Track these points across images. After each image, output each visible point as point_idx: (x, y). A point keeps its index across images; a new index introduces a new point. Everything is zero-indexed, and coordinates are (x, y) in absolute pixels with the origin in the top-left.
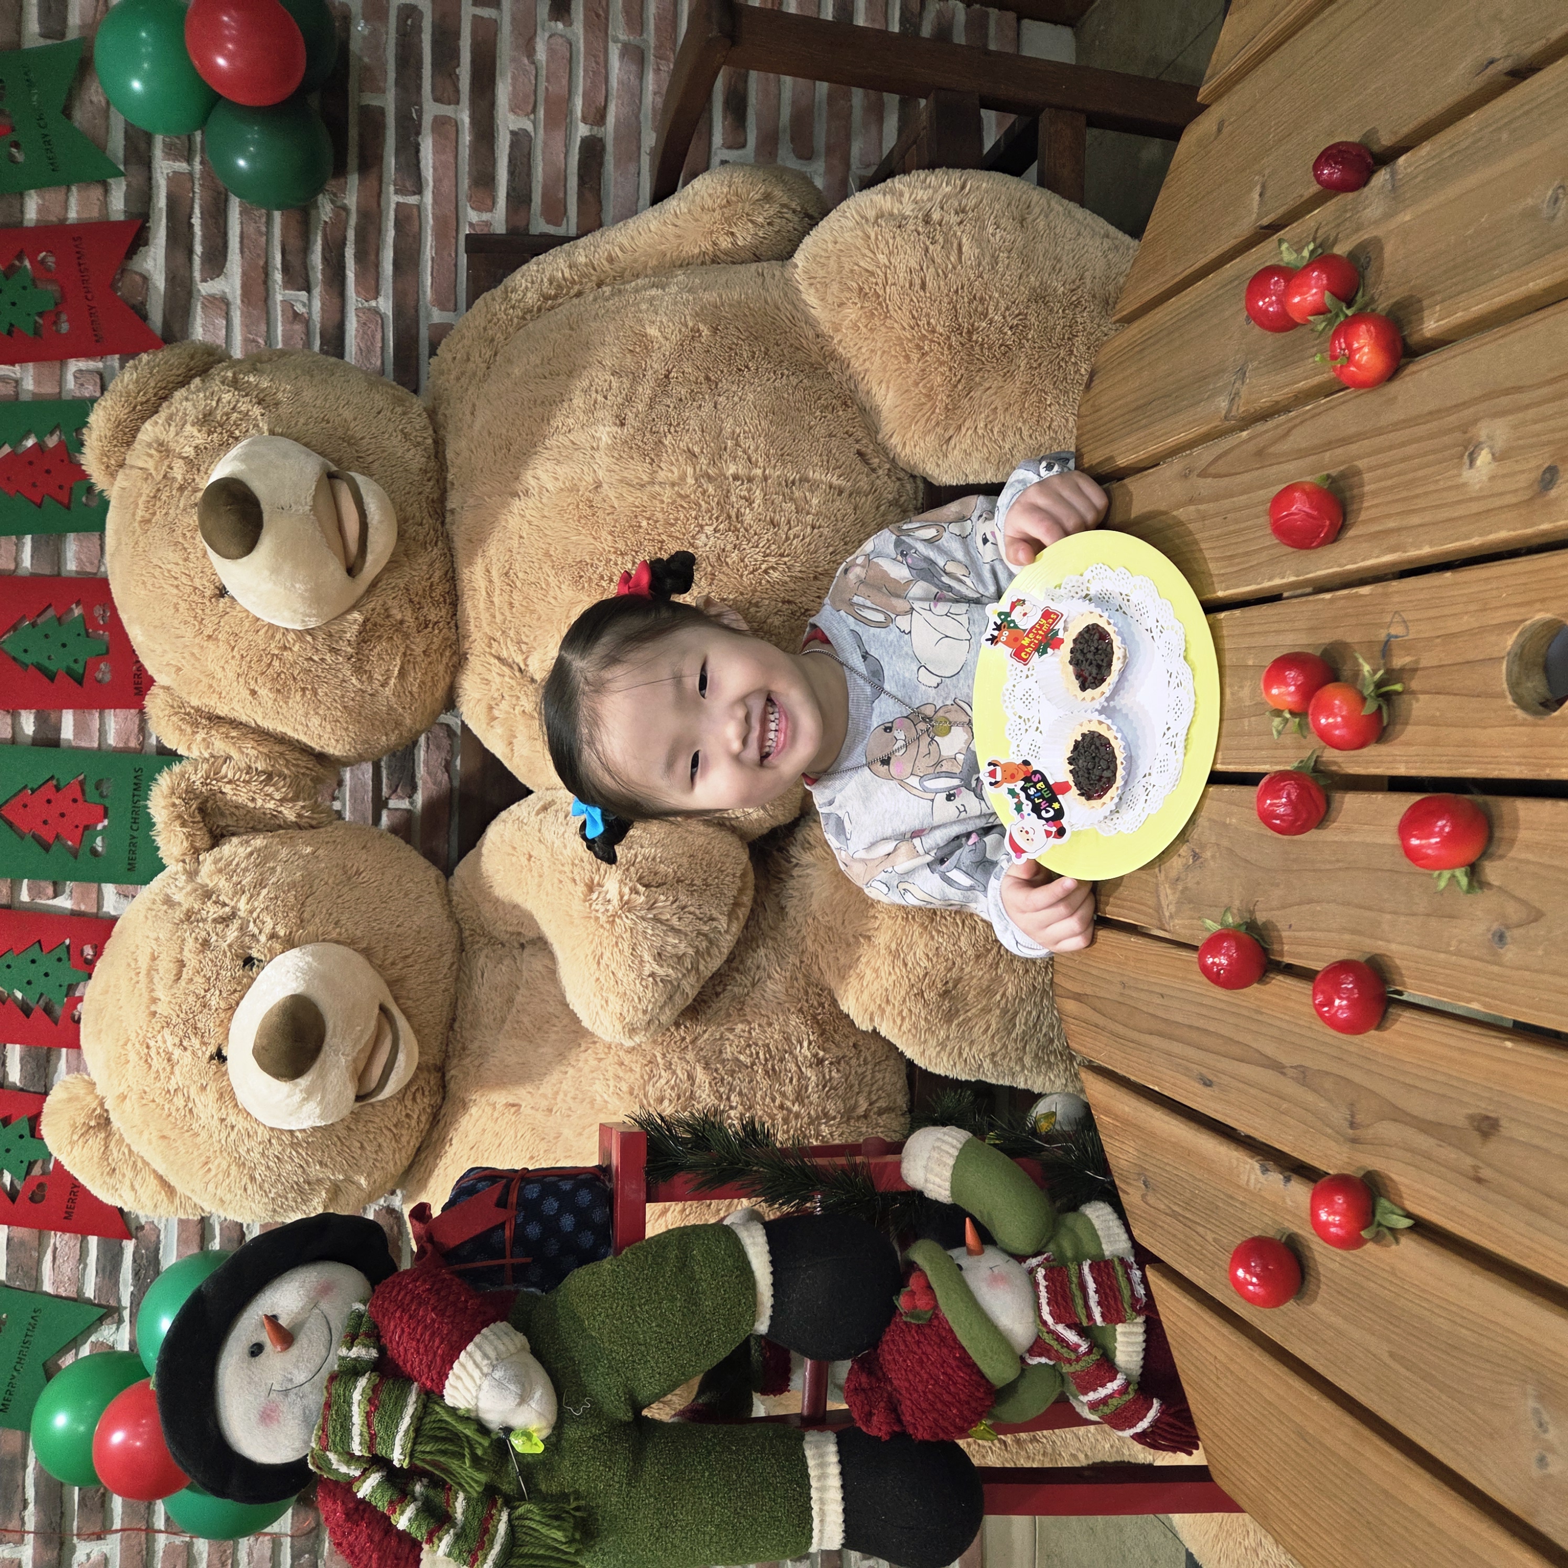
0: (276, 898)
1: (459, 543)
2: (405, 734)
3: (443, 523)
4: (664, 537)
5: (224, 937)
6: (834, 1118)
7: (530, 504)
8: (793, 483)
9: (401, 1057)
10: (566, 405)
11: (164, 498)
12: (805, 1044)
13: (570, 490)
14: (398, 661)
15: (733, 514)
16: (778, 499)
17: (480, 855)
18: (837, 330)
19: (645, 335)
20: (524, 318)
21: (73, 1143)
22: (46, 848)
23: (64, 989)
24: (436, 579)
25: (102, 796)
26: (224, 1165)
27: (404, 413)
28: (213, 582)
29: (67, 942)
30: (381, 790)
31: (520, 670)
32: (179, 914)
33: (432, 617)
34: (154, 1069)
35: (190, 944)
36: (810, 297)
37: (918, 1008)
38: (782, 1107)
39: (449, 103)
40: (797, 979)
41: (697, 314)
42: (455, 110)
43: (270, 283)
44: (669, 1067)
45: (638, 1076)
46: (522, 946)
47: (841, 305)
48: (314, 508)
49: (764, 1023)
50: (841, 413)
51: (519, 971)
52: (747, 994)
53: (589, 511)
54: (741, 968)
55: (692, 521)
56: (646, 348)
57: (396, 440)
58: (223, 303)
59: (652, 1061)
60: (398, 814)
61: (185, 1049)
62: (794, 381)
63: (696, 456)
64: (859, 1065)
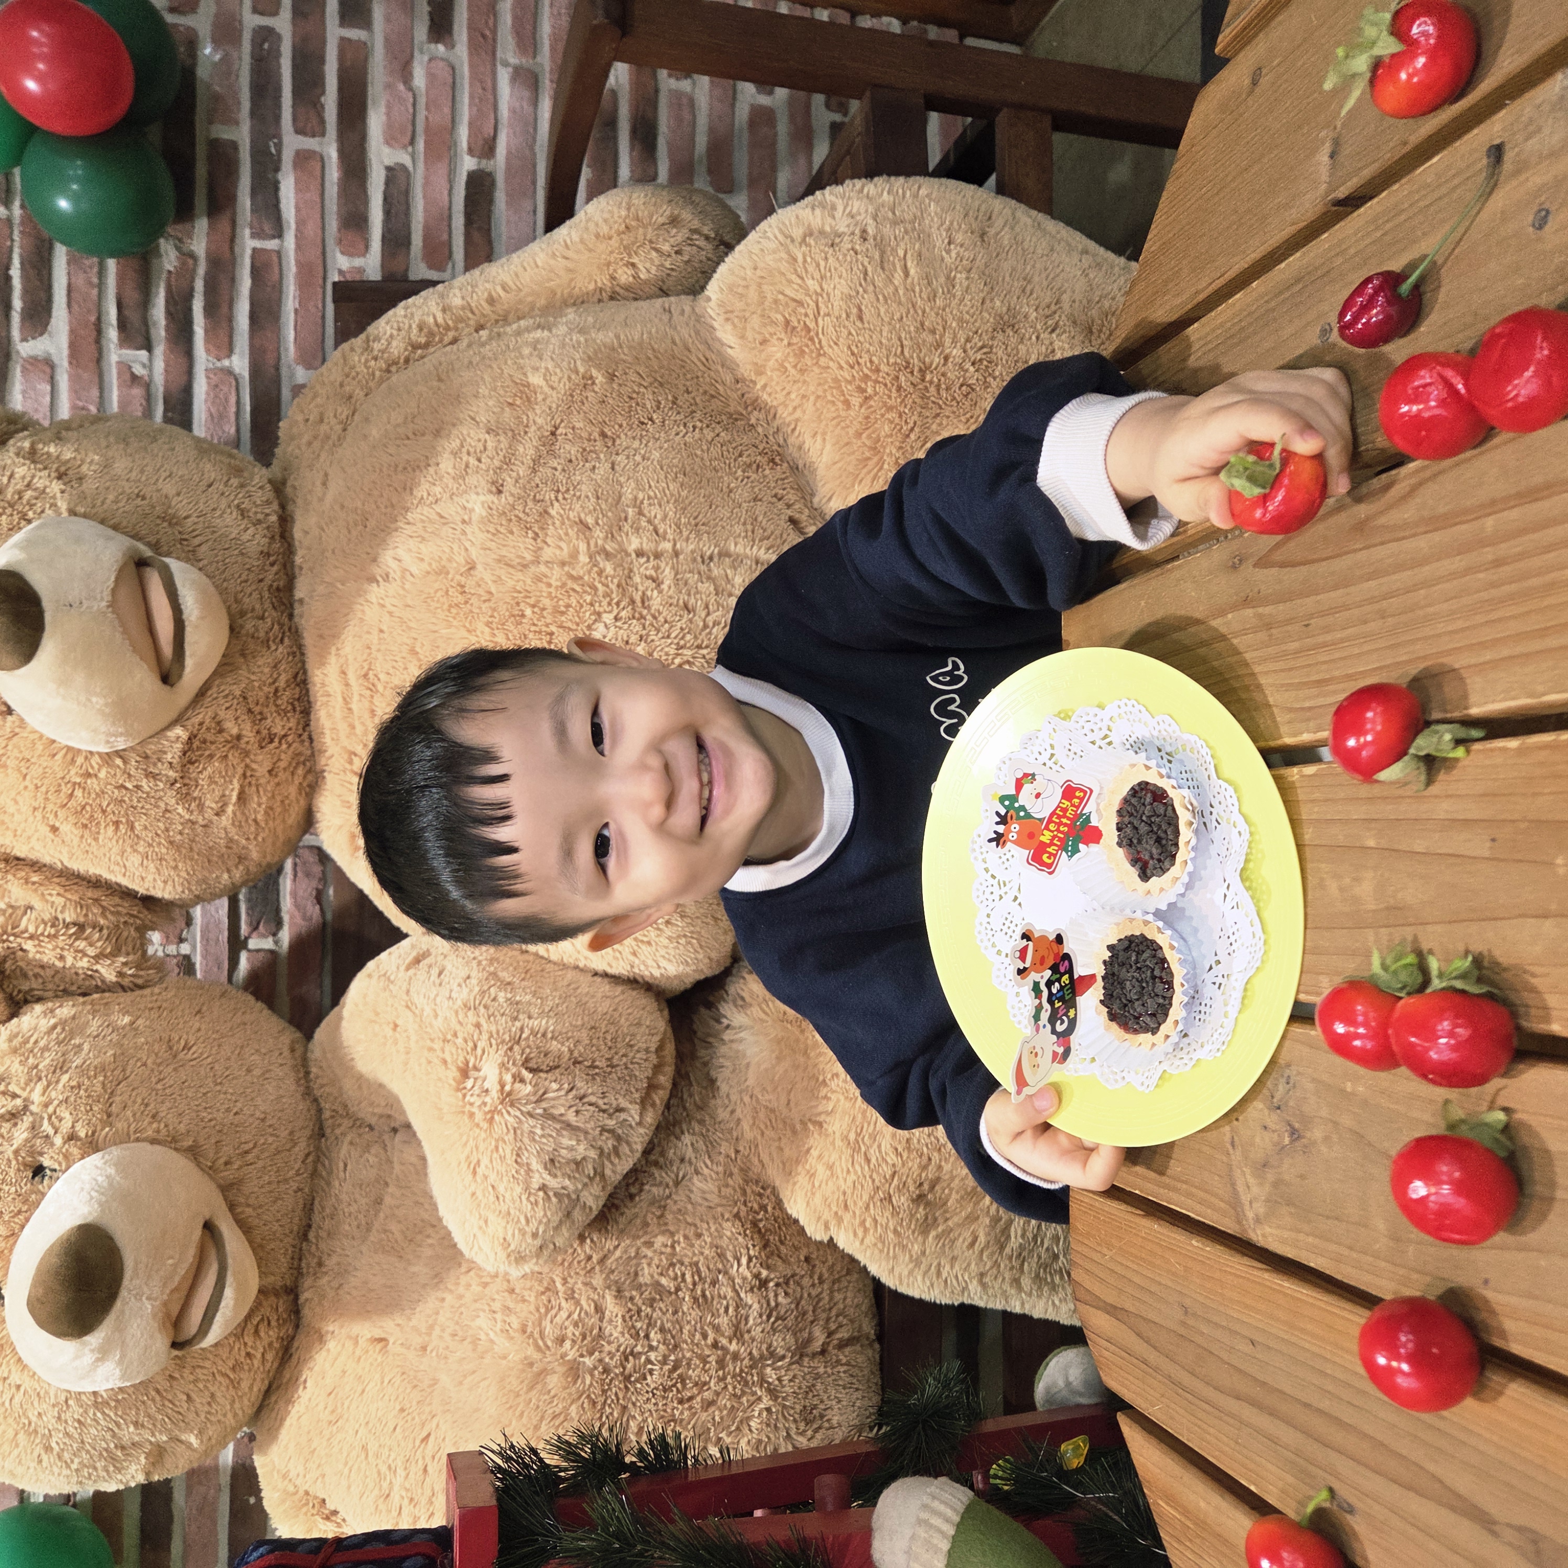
0: (79, 1086)
1: (309, 639)
2: (253, 869)
3: (291, 616)
4: (553, 628)
5: (10, 1140)
6: (783, 1358)
7: (391, 591)
8: (711, 558)
9: (229, 1293)
10: (432, 470)
12: (744, 1261)
13: (438, 573)
14: (236, 785)
15: (638, 599)
16: (693, 578)
17: (340, 1016)
18: (760, 373)
19: (528, 385)
20: (388, 371)
24: (281, 683)
26: (10, 1434)
27: (242, 486)
30: (238, 928)
33: (278, 730)
36: (726, 335)
37: (885, 1217)
38: (715, 1345)
39: (314, 136)
40: (731, 1175)
41: (590, 358)
42: (321, 144)
43: (104, 342)
44: (571, 1296)
45: (532, 1308)
46: (395, 1130)
47: (764, 342)
48: (112, 604)
49: (691, 1234)
50: (767, 472)
51: (389, 1161)
52: (669, 1197)
53: (461, 599)
54: (661, 1160)
55: (587, 607)
56: (529, 400)
57: (231, 518)
58: (47, 365)
59: (550, 1289)
60: (260, 956)
62: (709, 434)
63: (589, 528)
64: (813, 1285)
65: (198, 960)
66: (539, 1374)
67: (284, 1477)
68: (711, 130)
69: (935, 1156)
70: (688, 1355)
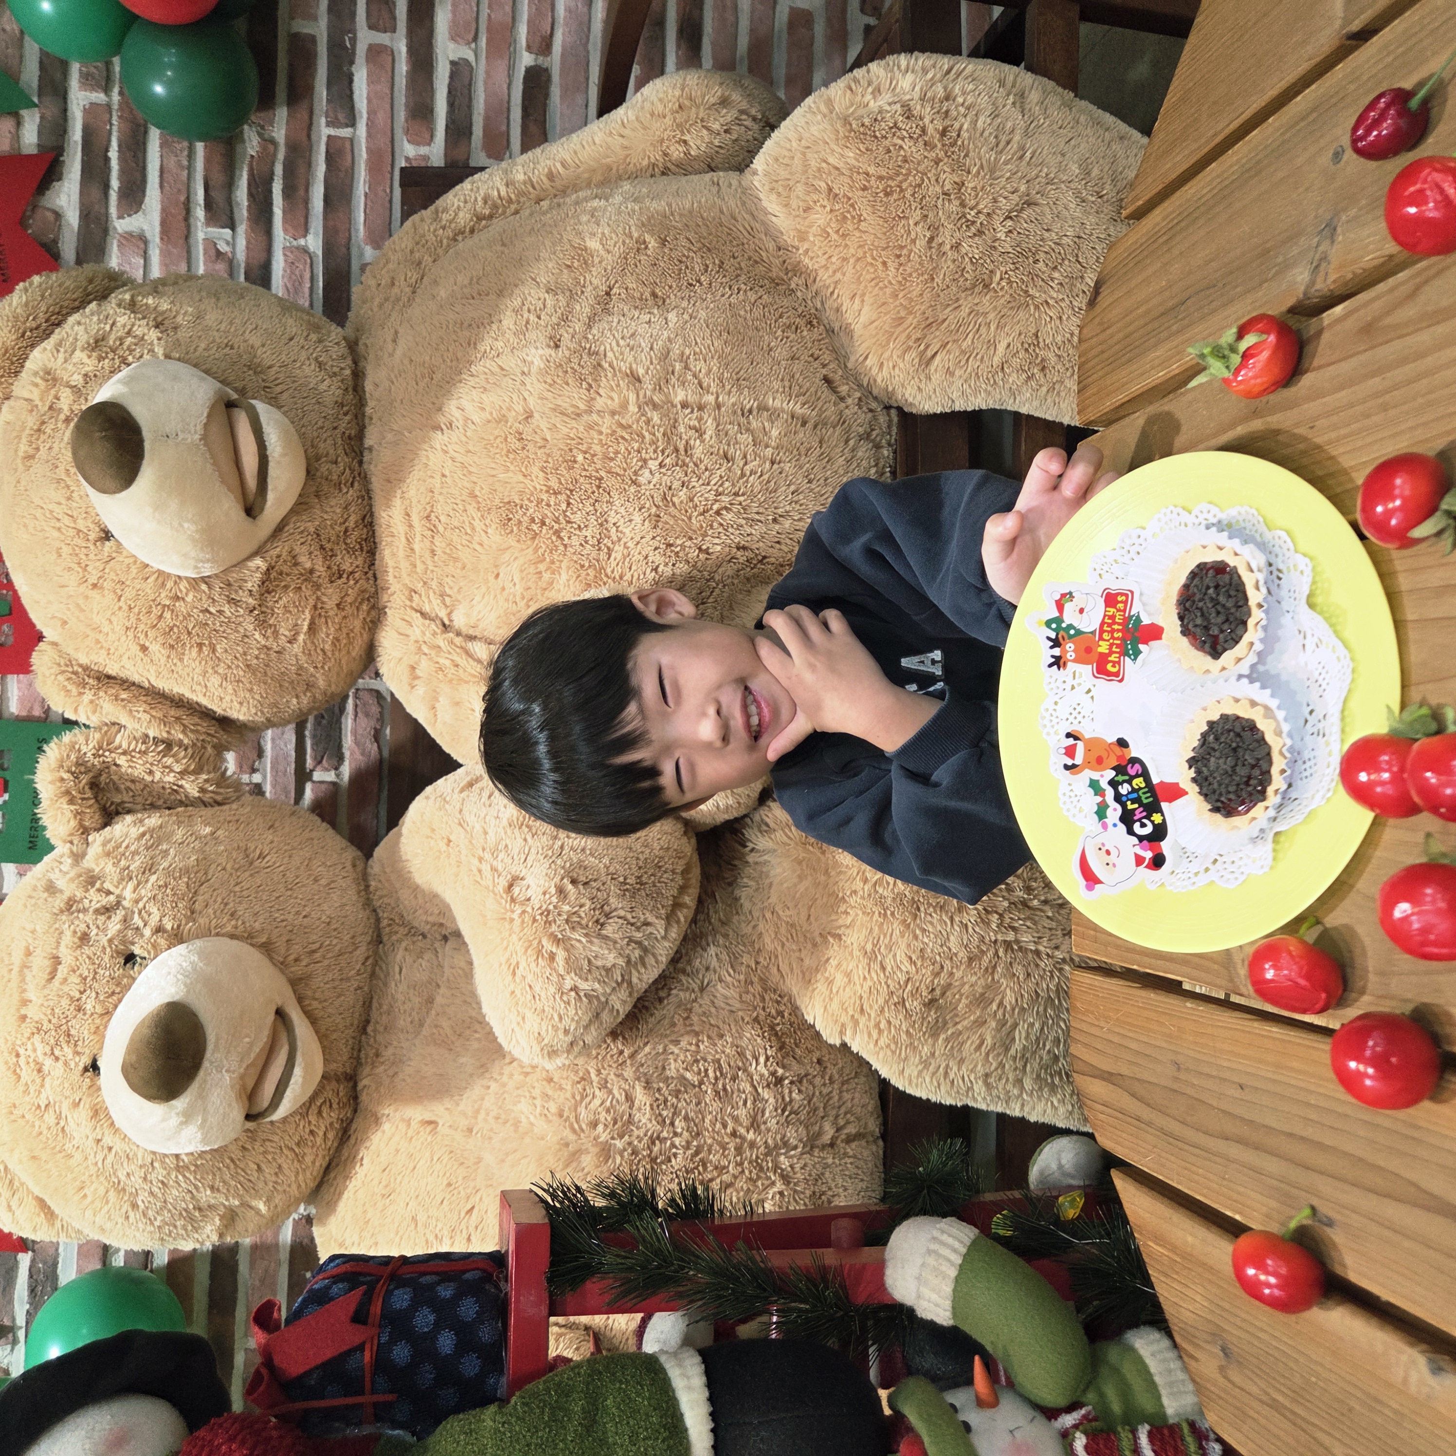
0: (166, 885)
1: (377, 484)
2: (320, 697)
3: (361, 463)
4: (602, 473)
5: (105, 930)
6: (795, 1148)
7: (454, 438)
8: (750, 411)
9: (298, 1071)
10: (494, 327)
11: (48, 431)
12: (762, 1060)
13: (498, 421)
14: (308, 615)
15: (681, 447)
16: (733, 429)
17: (400, 835)
18: (802, 239)
19: (586, 249)
20: (455, 239)
24: (351, 524)
25: (3, 768)
26: (102, 1191)
27: (320, 341)
28: (97, 524)
30: (305, 760)
31: (444, 625)
32: (59, 902)
33: (346, 567)
34: (23, 1081)
35: (68, 939)
36: (771, 204)
37: (898, 1020)
38: (734, 1134)
39: (385, 31)
40: (752, 983)
41: (643, 225)
42: (391, 39)
43: (192, 220)
44: (604, 1085)
45: (569, 1095)
46: (445, 938)
47: (807, 210)
48: (204, 438)
49: (714, 1035)
50: (805, 333)
51: (440, 966)
52: (695, 1001)
53: (518, 445)
54: (688, 969)
55: (634, 454)
56: (586, 263)
57: (310, 369)
58: (140, 240)
59: (585, 1078)
60: (323, 787)
61: (57, 1059)
62: (752, 296)
63: (639, 381)
64: (824, 1085)
65: (268, 789)
66: (574, 1154)
67: (341, 1245)
68: (752, 31)
69: (947, 964)
70: (709, 1141)
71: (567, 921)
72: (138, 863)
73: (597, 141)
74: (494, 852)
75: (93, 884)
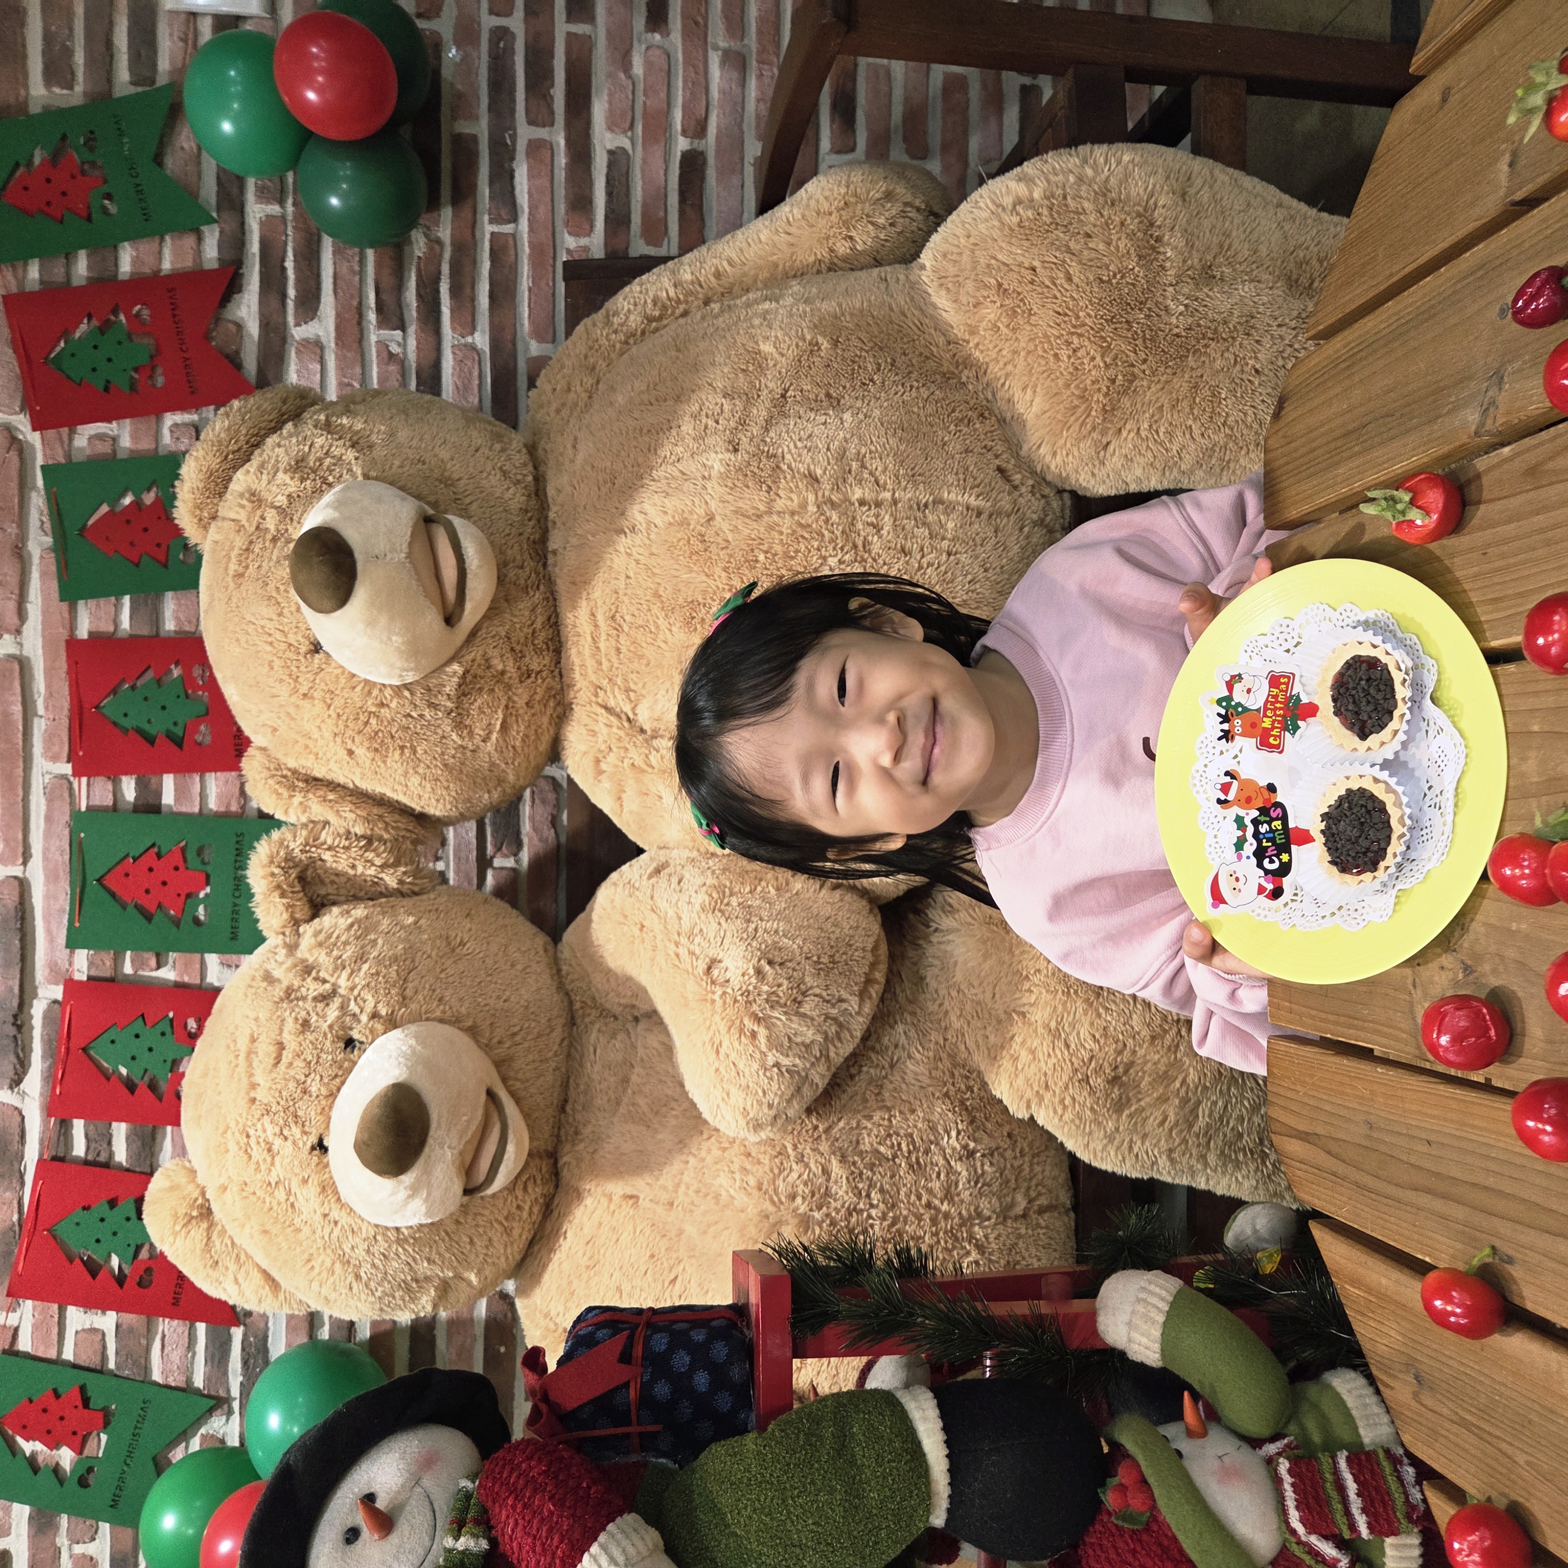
0: (378, 974)
1: (562, 586)
2: (508, 791)
3: (545, 565)
4: (784, 572)
5: (324, 1017)
6: (989, 1219)
7: (638, 541)
8: (926, 506)
9: (510, 1148)
10: (674, 432)
11: (257, 550)
12: (954, 1134)
13: (681, 524)
14: (500, 715)
15: (860, 543)
16: (910, 524)
17: (589, 921)
18: (973, 333)
19: (760, 353)
20: (627, 343)
21: (175, 1234)
22: (149, 917)
23: (169, 1064)
24: (538, 625)
25: (203, 863)
26: (328, 1263)
27: (503, 450)
28: (308, 638)
29: (171, 1015)
30: (485, 848)
31: (629, 720)
32: (278, 992)
33: (535, 667)
34: (254, 1159)
35: (290, 1025)
36: (941, 300)
37: (1083, 1096)
38: (929, 1205)
39: (544, 126)
40: (940, 1059)
41: (816, 326)
42: (550, 133)
43: (365, 324)
44: (801, 1159)
45: (767, 1169)
46: (636, 1019)
47: (978, 304)
48: (409, 555)
49: (906, 1110)
50: (977, 426)
51: (634, 1047)
52: (886, 1077)
53: (701, 547)
54: (878, 1047)
55: (814, 552)
56: (760, 366)
57: (495, 479)
58: (316, 346)
59: (782, 1153)
60: (504, 873)
61: (286, 1139)
62: (924, 393)
63: (817, 480)
64: (1015, 1158)
65: (451, 876)
66: (774, 1225)
67: (546, 1315)
68: (906, 101)
69: (1130, 1042)
70: (905, 1212)
71: (767, 1001)
72: (349, 953)
73: (763, 238)
74: (690, 936)
75: (309, 974)
